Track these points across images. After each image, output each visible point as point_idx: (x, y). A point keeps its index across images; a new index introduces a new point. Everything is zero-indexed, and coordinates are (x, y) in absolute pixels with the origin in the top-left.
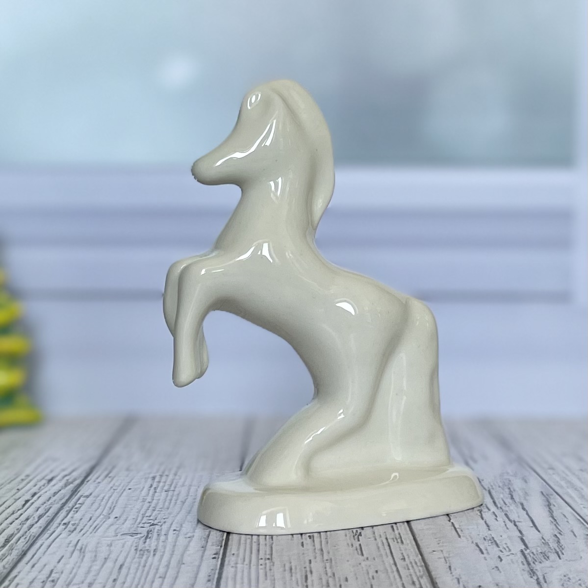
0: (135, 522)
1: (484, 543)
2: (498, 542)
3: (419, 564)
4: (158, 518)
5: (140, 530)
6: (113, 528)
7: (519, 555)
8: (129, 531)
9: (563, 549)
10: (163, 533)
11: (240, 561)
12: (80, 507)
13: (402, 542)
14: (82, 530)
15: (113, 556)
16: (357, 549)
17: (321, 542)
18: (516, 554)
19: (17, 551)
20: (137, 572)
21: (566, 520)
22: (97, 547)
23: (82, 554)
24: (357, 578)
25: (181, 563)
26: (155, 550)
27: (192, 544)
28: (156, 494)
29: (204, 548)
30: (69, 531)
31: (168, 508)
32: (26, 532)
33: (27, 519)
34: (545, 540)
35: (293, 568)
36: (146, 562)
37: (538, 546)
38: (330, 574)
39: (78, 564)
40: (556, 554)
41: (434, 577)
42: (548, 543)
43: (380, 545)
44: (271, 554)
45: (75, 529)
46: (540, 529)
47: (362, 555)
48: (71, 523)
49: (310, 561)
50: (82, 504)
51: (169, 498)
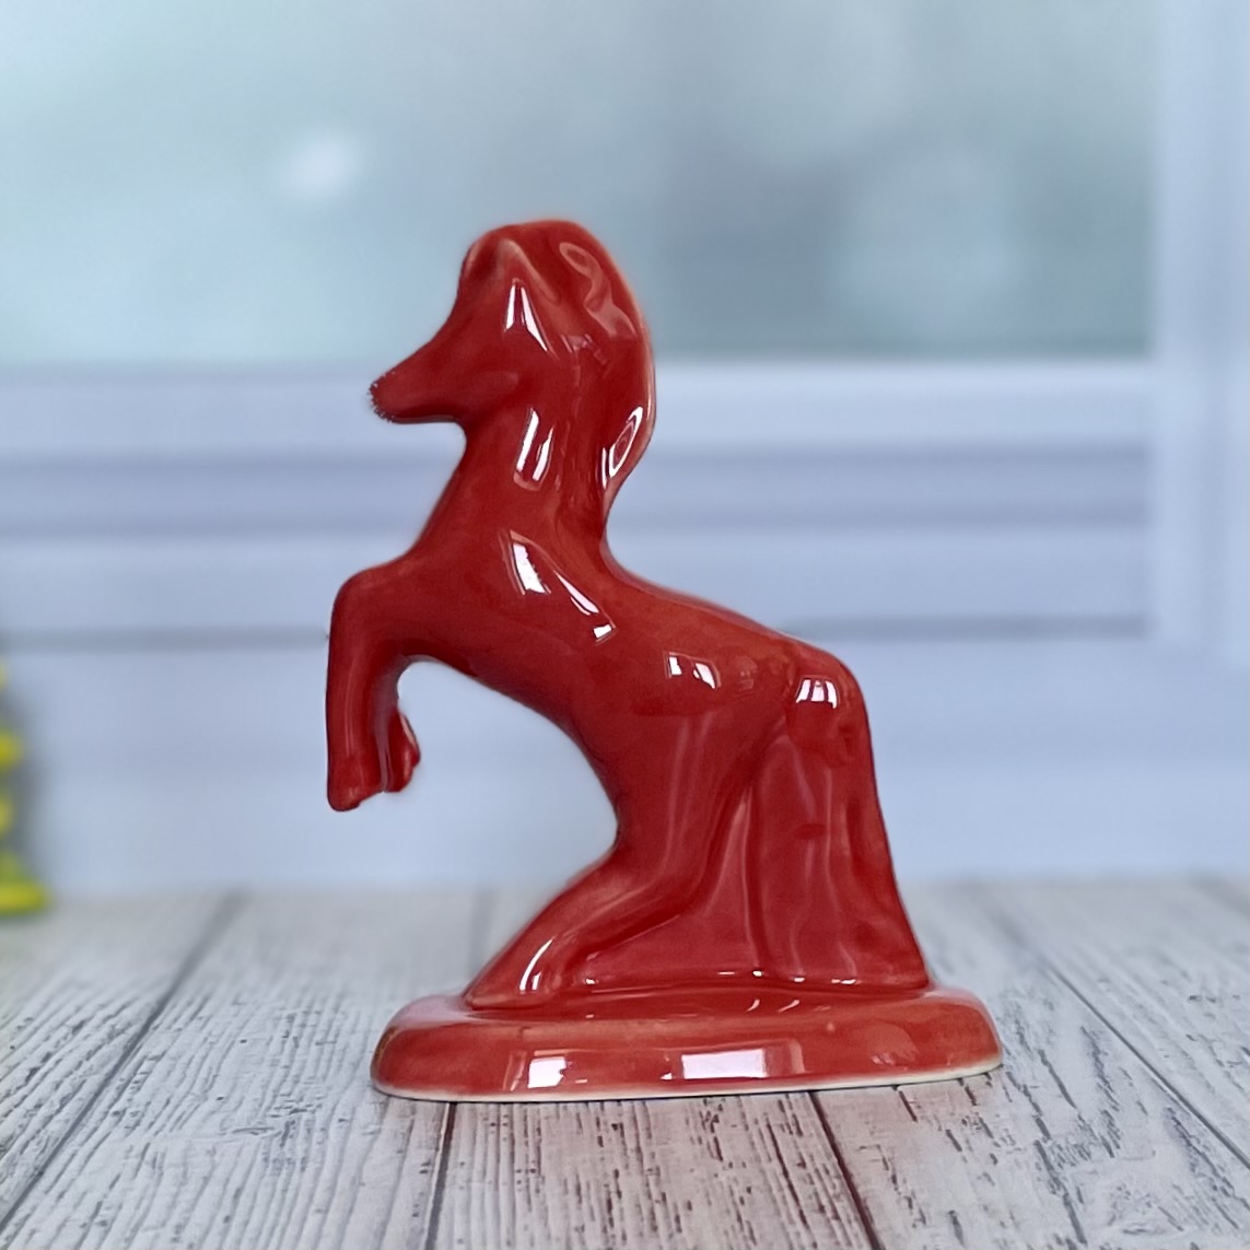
0: (261, 1105)
1: (962, 1130)
2: (991, 1127)
3: (832, 1173)
4: (305, 1099)
5: (270, 1122)
6: (217, 1118)
7: (1032, 1151)
8: (249, 1123)
9: (1118, 1137)
10: (318, 1125)
11: (475, 1177)
12: (144, 1080)
13: (800, 1133)
14: (152, 1124)
15: (220, 1173)
16: (709, 1147)
17: (637, 1136)
18: (1026, 1149)
19: (24, 1169)
20: (270, 1202)
21: (1128, 1080)
22: (185, 1157)
23: (157, 1170)
24: (710, 1203)
25: (357, 1182)
26: (304, 1160)
27: (378, 1145)
28: (299, 1051)
29: (403, 1152)
30: (126, 1127)
31: (324, 1078)
32: (38, 1131)
33: (38, 1106)
34: (1084, 1121)
35: (583, 1187)
36: (287, 1182)
37: (1071, 1133)
38: (656, 1195)
39: (150, 1192)
40: (1103, 1147)
41: (862, 1196)
42: (1089, 1126)
43: (756, 1139)
44: (539, 1163)
45: (138, 1124)
46: (1075, 1101)
47: (721, 1159)
48: (129, 1111)
49: (617, 1174)
50: (147, 1073)
51: (325, 1057)
